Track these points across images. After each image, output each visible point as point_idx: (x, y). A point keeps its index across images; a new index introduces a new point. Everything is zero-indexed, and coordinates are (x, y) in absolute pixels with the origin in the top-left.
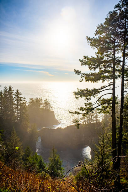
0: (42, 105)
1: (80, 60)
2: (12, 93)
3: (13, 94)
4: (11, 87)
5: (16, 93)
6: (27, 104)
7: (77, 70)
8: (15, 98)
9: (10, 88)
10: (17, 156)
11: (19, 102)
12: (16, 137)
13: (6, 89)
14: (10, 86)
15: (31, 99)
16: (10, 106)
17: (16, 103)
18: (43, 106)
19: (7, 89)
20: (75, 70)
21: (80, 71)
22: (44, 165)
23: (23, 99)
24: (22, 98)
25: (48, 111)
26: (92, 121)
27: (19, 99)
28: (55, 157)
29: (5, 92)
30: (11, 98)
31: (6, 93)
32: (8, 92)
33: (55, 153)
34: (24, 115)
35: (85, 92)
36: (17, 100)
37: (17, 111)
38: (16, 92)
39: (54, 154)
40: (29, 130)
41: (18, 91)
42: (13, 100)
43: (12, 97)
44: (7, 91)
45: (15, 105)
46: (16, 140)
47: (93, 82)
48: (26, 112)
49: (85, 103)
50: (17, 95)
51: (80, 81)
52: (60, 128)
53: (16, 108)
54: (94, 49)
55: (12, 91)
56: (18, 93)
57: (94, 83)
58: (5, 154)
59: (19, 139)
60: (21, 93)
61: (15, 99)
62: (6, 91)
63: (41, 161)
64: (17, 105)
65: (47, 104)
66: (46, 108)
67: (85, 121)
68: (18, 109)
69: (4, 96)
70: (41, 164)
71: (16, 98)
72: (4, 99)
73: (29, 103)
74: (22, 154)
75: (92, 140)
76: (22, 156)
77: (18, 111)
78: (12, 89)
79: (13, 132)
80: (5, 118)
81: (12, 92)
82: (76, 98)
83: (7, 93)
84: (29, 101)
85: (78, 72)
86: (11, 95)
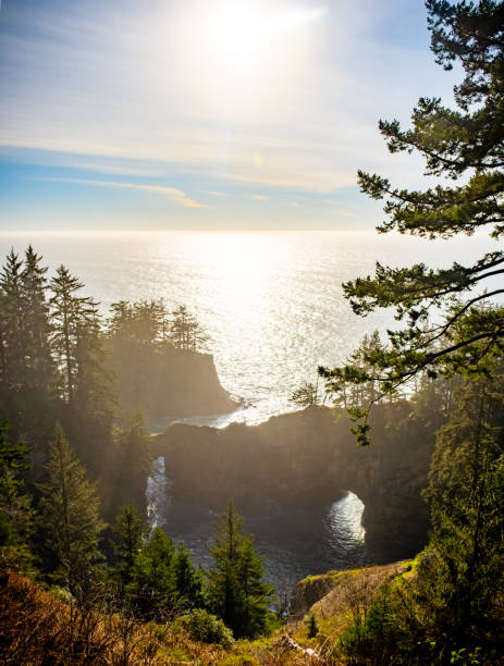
0: (164, 329)
1: (381, 126)
2: (39, 281)
3: (44, 285)
4: (34, 253)
5: (57, 281)
6: (104, 329)
7: (371, 176)
8: (53, 300)
9: (31, 258)
10: (78, 537)
11: (71, 320)
12: (71, 465)
13: (13, 262)
14: (30, 250)
15: (120, 307)
16: (36, 335)
17: (58, 322)
18: (168, 333)
19: (17, 262)
20: (360, 174)
21: (383, 178)
22: (197, 578)
23: (87, 307)
24: (83, 300)
25: (191, 353)
26: (372, 399)
27: (70, 306)
28: (237, 544)
29: (10, 278)
30: (36, 304)
31: (15, 281)
32: (24, 276)
33: (235, 527)
34: (95, 374)
35: (409, 283)
36: (64, 309)
37: (64, 357)
38: (58, 276)
39: (231, 534)
40: (117, 430)
41: (65, 274)
42: (48, 310)
43: (43, 299)
44: (19, 272)
45: (54, 329)
46: (69, 474)
47: (428, 234)
48: (102, 360)
49: (390, 333)
50: (63, 291)
51: (382, 230)
52: (243, 425)
53: (60, 343)
54: (449, 68)
55: (39, 272)
56: (65, 281)
57: (433, 237)
58: (31, 527)
59: (83, 471)
60: (79, 282)
61: (55, 305)
62: (14, 273)
63: (183, 565)
64: (65, 330)
65: (183, 327)
66: (179, 343)
67: (343, 398)
68: (68, 349)
69: (6, 293)
70: (183, 573)
71: (56, 302)
72: (10, 307)
73: (110, 324)
74: (98, 529)
75: (372, 472)
76: (98, 536)
77: (68, 354)
78: (40, 265)
79: (59, 444)
80: (20, 385)
81: (40, 276)
82: (355, 307)
83: (19, 281)
84: (112, 315)
85: (374, 186)
86: (36, 289)
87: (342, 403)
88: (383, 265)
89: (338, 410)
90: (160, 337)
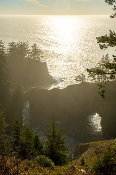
0: (29, 53)
6: (6, 53)
15: (12, 44)
22: (42, 144)
25: (38, 62)
26: (105, 79)
28: (56, 132)
34: (3, 70)
39: (54, 128)
40: (11, 90)
48: (6, 65)
51: (112, 17)
63: (37, 139)
65: (36, 52)
66: (34, 58)
67: (94, 79)
73: (8, 51)
74: (5, 126)
76: (5, 129)
82: (101, 46)
84: (9, 47)
87: (94, 81)
88: (112, 31)
89: (92, 83)
90: (27, 55)
